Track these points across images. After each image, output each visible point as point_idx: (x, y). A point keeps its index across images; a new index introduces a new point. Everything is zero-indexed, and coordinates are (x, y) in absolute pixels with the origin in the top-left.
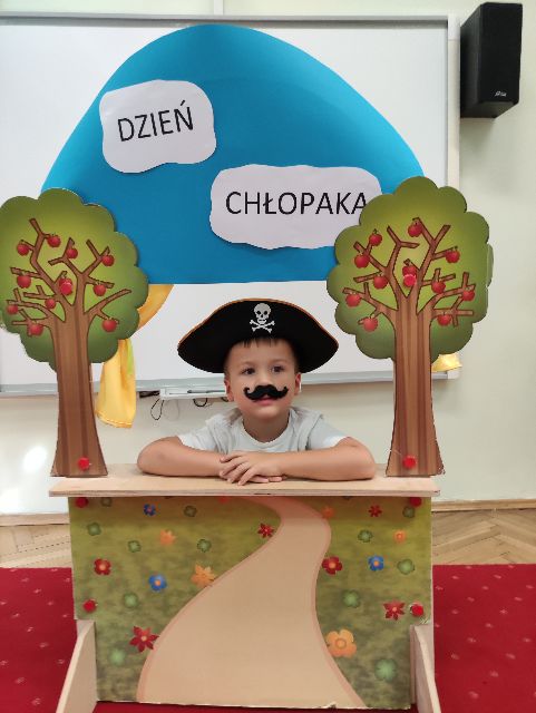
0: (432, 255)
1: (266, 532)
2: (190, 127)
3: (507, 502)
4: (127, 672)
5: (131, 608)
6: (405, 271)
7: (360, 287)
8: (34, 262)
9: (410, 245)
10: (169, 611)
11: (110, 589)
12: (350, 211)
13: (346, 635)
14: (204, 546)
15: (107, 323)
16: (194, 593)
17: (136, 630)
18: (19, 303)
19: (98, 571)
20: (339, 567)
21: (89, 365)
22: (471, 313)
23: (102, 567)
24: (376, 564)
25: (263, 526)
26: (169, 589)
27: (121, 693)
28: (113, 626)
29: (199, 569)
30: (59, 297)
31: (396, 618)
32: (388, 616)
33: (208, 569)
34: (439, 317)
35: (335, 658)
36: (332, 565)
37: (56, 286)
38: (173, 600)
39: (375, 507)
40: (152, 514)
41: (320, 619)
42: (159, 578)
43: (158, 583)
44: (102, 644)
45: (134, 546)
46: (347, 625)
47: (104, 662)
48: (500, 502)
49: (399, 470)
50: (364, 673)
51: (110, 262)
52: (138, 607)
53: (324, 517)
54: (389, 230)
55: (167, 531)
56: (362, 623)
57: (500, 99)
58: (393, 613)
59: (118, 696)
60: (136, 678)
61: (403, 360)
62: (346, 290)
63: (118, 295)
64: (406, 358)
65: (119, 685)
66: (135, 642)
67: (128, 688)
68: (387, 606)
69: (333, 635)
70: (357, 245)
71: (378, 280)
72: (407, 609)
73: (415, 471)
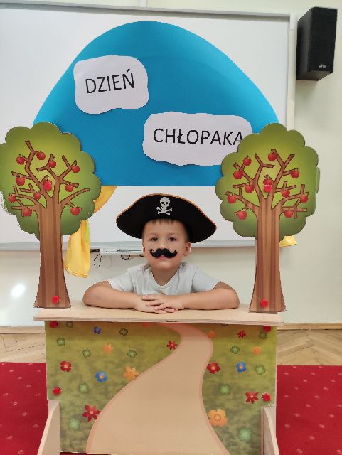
0: (282, 173)
1: (172, 346)
2: (133, 86)
3: (317, 325)
4: (80, 434)
5: (84, 393)
6: (265, 182)
7: (237, 191)
8: (27, 169)
9: (269, 166)
10: (108, 395)
11: (70, 381)
12: (232, 143)
13: (221, 412)
14: (132, 354)
15: (74, 209)
16: (125, 384)
17: (87, 407)
18: (17, 195)
19: (63, 369)
20: (218, 369)
21: (61, 236)
22: (305, 210)
23: (66, 366)
24: (241, 367)
25: (170, 342)
26: (109, 381)
27: (76, 447)
28: (72, 404)
29: (128, 369)
30: (43, 192)
31: (253, 402)
32: (248, 400)
33: (134, 369)
34: (286, 212)
35: (213, 427)
36: (213, 368)
37: (41, 185)
38: (110, 388)
39: (241, 331)
40: (99, 333)
41: (205, 402)
42: (103, 374)
43: (101, 377)
44: (64, 415)
45: (87, 353)
46: (222, 406)
47: (65, 427)
48: (313, 325)
49: (258, 308)
50: (232, 437)
51: (77, 170)
52: (88, 392)
53: (209, 337)
54: (256, 156)
55: (108, 344)
56: (230, 405)
57: (322, 69)
58: (251, 399)
59: (74, 449)
60: (86, 438)
61: (262, 238)
62: (227, 193)
63: (81, 191)
64: (264, 237)
65: (75, 442)
66: (85, 415)
67: (81, 444)
68: (247, 394)
69: (213, 412)
70: (235, 165)
71: (248, 187)
72: (260, 397)
73: (267, 309)
